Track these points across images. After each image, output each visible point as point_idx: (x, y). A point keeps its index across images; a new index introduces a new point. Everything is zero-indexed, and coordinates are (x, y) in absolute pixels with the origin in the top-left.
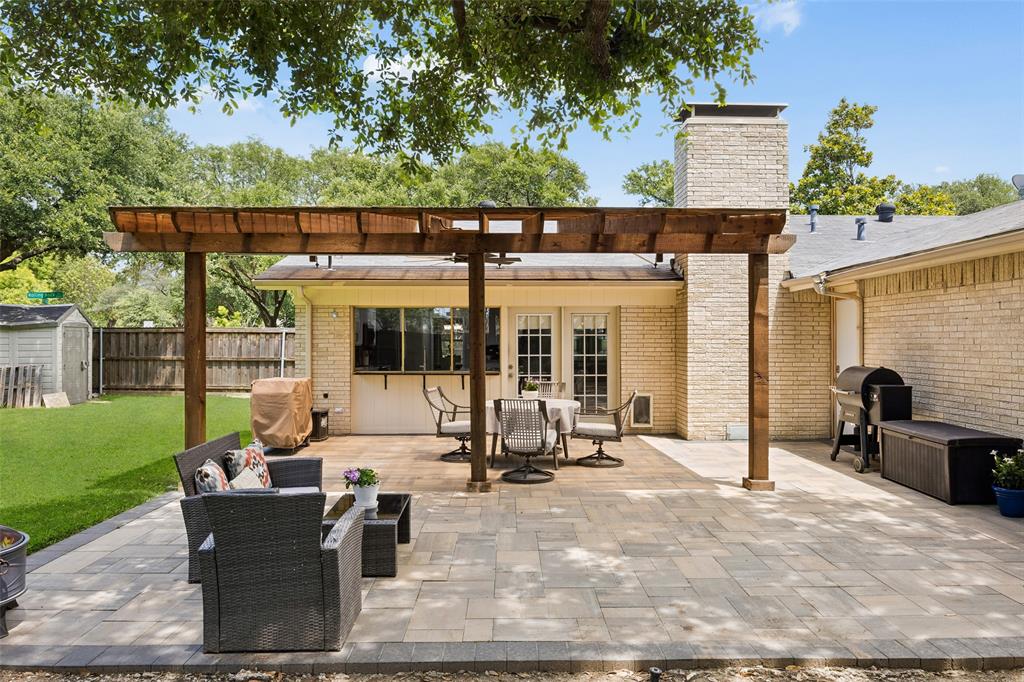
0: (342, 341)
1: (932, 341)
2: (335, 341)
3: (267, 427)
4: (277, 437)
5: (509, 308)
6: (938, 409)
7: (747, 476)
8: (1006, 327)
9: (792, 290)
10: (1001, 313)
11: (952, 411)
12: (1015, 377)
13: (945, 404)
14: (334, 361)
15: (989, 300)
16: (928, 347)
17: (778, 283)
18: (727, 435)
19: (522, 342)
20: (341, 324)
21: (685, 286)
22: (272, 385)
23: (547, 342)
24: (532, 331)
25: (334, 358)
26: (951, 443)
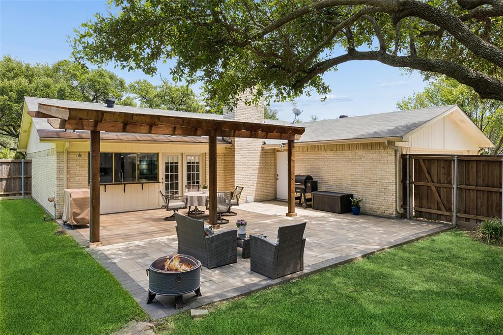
0: (84, 169)
1: (321, 167)
2: (80, 169)
3: (79, 214)
4: (85, 219)
5: (162, 153)
6: (323, 187)
7: (287, 212)
8: (347, 163)
9: (265, 148)
10: (345, 159)
11: (328, 187)
12: (350, 177)
13: (326, 185)
14: (79, 179)
15: (341, 155)
16: (319, 168)
17: (261, 145)
18: (247, 201)
19: (167, 168)
20: (83, 160)
21: (233, 146)
22: (81, 193)
23: (177, 167)
24: (171, 163)
25: (79, 178)
26: (341, 196)
